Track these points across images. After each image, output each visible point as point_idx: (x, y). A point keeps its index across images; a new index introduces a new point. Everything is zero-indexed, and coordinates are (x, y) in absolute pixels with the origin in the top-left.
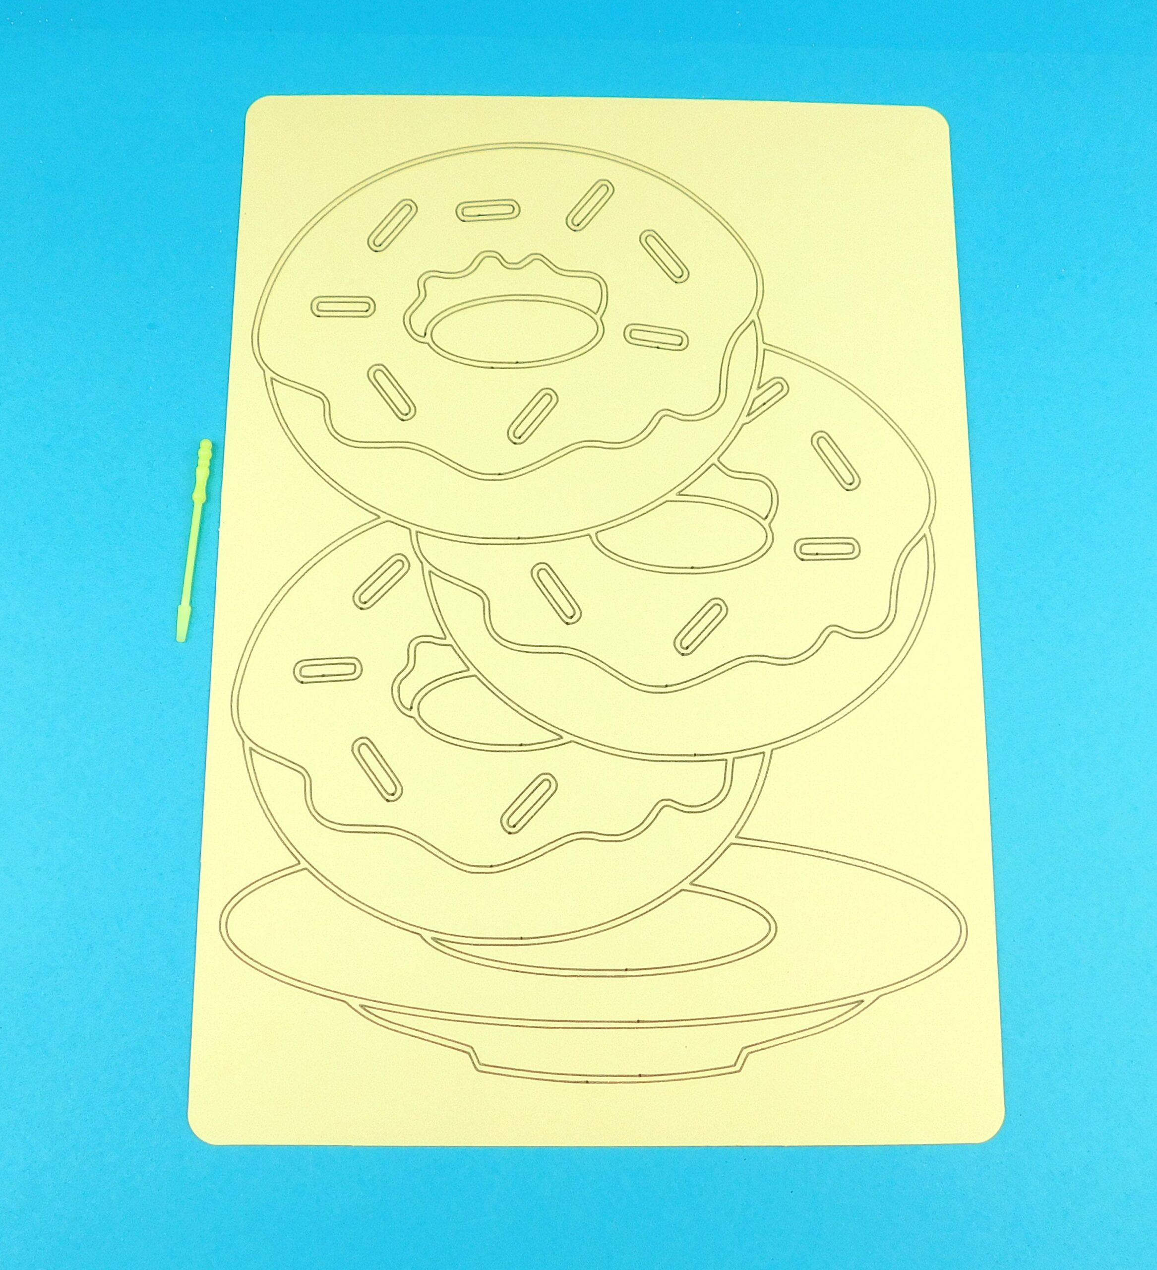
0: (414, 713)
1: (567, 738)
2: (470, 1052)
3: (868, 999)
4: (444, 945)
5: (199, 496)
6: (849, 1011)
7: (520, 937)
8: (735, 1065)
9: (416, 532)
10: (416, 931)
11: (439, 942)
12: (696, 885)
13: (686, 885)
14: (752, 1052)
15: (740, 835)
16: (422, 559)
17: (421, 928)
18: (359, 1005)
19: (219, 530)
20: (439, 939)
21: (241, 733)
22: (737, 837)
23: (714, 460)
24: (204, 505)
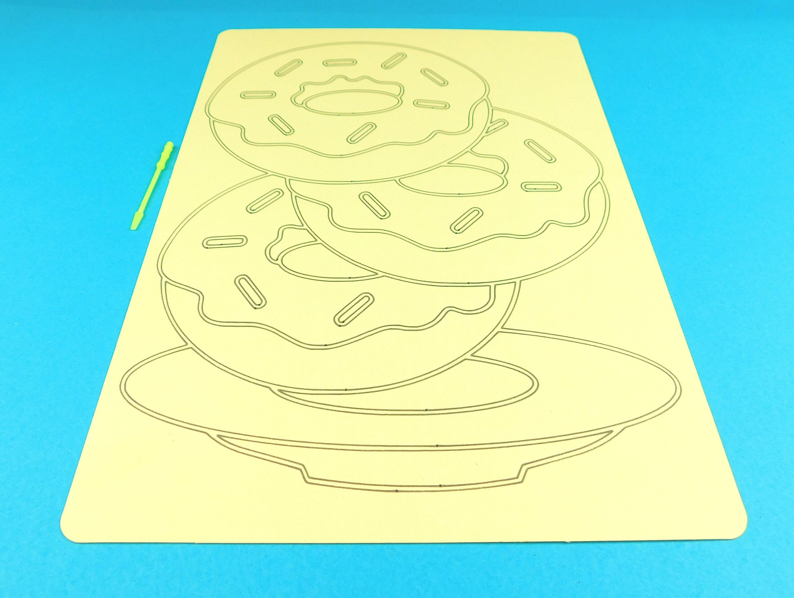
0: (279, 262)
1: (380, 274)
2: (301, 468)
3: (616, 429)
4: (287, 395)
5: (161, 165)
6: (603, 438)
7: (345, 389)
8: (517, 477)
9: (288, 180)
10: (266, 385)
11: (283, 392)
12: (476, 356)
13: (468, 356)
14: (530, 468)
15: (504, 327)
16: (291, 190)
17: (271, 384)
18: (217, 435)
19: (170, 180)
20: (283, 391)
21: (162, 274)
22: (502, 328)
23: (469, 149)
24: (162, 171)
